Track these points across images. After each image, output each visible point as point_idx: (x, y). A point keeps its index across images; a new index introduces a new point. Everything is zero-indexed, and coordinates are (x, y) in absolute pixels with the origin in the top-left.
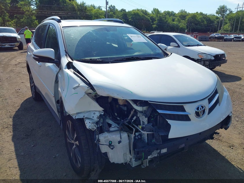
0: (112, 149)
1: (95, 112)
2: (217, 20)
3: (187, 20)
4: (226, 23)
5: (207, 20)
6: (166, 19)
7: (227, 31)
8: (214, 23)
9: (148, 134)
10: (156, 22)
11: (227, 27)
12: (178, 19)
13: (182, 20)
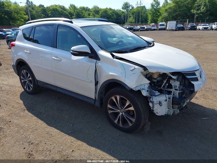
0: (161, 106)
1: (144, 85)
2: (123, 14)
3: (100, 14)
4: (130, 17)
5: (116, 15)
6: (82, 14)
7: (132, 23)
8: (121, 16)
9: (179, 93)
10: (74, 16)
11: (131, 19)
12: (93, 14)
13: (96, 15)
